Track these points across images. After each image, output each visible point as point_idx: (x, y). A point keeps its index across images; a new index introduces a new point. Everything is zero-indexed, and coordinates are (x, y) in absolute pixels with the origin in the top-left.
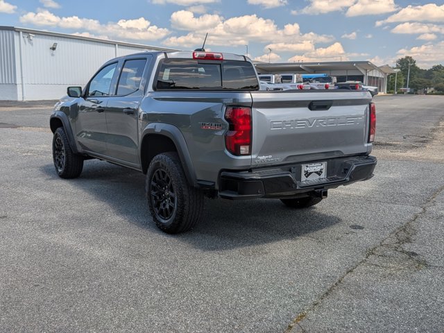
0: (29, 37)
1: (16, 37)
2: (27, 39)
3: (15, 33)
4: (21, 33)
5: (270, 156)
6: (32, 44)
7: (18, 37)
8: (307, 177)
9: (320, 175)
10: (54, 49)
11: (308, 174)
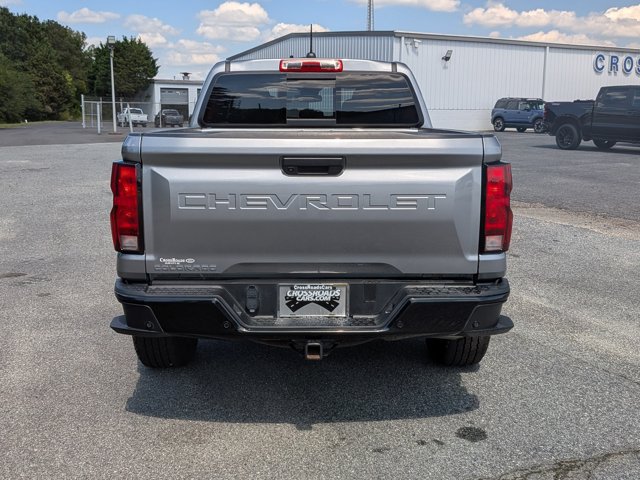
0: (413, 44)
1: (396, 45)
2: (410, 47)
3: (394, 39)
4: (403, 38)
5: (190, 261)
6: (417, 54)
7: (398, 44)
8: (294, 310)
9: (331, 309)
10: (447, 59)
11: (295, 304)
